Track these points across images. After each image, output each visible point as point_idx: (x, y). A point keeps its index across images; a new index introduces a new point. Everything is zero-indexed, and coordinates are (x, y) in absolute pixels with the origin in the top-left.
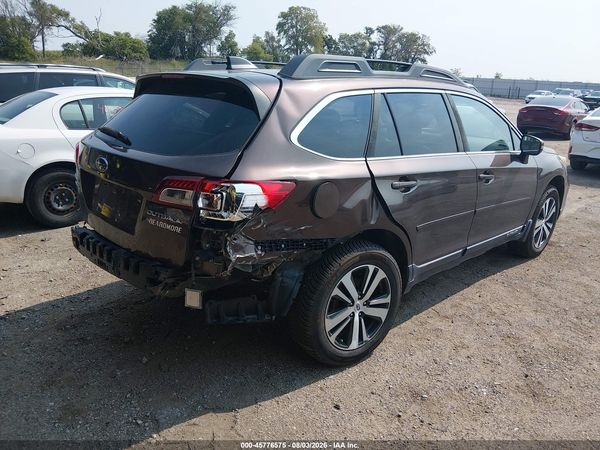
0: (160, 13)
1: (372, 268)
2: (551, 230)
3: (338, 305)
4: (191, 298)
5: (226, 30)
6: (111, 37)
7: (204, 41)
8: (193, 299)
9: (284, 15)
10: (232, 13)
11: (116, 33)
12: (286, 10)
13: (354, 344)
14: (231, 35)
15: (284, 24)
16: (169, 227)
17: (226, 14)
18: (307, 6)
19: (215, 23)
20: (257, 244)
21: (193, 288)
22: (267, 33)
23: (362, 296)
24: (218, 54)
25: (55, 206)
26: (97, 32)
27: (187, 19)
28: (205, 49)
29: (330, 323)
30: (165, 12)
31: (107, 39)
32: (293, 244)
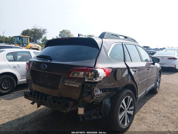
0: (23, 31)
1: (129, 97)
2: (159, 85)
3: (122, 110)
4: (80, 111)
5: (44, 36)
6: (8, 38)
7: (37, 39)
8: (81, 111)
9: (61, 32)
10: (46, 31)
11: (9, 37)
12: (62, 31)
13: (126, 124)
14: (46, 37)
15: (61, 34)
16: (73, 85)
17: (44, 32)
18: (68, 30)
19: (40, 34)
20: (100, 90)
21: (80, 107)
22: (57, 37)
23: (127, 107)
24: (42, 42)
25: (3, 87)
26: (3, 36)
27: (32, 33)
28: (37, 41)
29: (120, 117)
30: (25, 31)
31: (6, 38)
32: (110, 90)
